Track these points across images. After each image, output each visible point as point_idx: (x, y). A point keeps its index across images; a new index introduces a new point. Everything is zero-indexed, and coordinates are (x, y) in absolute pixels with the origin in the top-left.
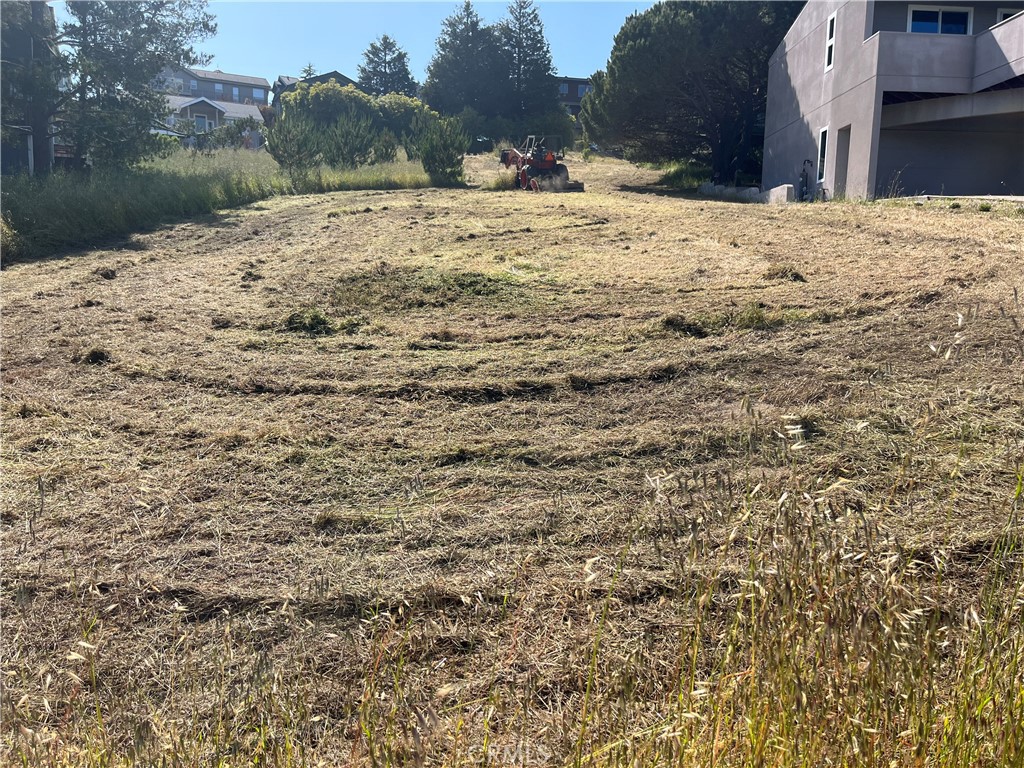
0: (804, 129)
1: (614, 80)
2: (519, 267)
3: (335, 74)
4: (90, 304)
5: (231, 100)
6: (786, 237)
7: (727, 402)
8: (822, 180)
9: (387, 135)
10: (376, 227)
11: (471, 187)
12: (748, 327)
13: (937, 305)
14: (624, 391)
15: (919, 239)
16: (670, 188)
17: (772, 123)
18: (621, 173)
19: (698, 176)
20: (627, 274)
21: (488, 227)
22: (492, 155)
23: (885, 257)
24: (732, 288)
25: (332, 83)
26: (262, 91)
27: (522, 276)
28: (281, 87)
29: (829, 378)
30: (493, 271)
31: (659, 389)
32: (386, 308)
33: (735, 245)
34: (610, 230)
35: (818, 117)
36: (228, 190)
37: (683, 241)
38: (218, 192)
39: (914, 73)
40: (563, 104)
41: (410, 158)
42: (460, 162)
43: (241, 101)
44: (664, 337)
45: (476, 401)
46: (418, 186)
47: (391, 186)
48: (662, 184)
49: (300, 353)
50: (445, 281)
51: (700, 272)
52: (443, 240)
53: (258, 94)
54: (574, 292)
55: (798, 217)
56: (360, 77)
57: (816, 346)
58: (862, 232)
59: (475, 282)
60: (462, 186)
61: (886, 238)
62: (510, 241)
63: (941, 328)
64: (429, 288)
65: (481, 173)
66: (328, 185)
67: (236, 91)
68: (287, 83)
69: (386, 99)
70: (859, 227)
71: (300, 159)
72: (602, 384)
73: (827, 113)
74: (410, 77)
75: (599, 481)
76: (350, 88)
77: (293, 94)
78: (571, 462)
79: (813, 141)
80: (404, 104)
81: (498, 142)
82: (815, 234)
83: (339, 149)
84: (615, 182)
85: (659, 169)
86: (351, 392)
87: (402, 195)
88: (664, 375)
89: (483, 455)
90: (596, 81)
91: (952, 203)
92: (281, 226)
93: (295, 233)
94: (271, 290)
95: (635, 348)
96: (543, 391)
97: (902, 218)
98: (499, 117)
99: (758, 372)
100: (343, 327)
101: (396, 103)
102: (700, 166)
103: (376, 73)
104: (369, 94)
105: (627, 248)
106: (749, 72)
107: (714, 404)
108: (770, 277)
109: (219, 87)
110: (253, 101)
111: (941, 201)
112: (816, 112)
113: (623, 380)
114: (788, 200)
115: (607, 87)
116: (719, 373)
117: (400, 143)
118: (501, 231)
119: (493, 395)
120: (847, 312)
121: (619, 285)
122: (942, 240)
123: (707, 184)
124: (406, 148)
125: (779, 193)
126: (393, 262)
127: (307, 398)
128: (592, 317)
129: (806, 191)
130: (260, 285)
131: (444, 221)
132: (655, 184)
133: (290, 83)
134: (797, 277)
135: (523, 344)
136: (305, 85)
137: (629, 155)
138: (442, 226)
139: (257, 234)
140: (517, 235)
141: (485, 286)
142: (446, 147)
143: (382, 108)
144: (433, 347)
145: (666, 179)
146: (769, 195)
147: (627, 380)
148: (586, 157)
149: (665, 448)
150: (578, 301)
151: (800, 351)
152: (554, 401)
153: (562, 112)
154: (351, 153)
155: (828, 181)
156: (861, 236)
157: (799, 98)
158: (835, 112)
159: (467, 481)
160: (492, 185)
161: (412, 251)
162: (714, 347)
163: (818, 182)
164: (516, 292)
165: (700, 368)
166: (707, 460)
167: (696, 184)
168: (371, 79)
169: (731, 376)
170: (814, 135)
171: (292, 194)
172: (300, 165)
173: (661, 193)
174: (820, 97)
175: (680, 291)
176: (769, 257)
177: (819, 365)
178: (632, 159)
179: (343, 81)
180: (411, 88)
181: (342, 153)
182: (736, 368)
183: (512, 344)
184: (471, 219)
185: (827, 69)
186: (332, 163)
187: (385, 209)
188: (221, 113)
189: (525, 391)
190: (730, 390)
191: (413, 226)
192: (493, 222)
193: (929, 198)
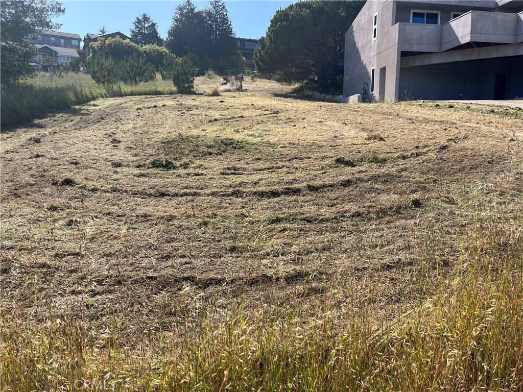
0: (364, 68)
1: (271, 42)
2: (249, 135)
3: (119, 33)
4: (38, 156)
5: (60, 46)
6: (367, 120)
7: (378, 194)
8: (373, 92)
9: (151, 66)
10: (164, 115)
11: (199, 94)
12: (372, 162)
13: (448, 151)
14: (332, 191)
15: (427, 121)
16: (298, 95)
17: (348, 65)
18: (272, 87)
19: (312, 89)
20: (302, 138)
21: (221, 115)
22: (204, 77)
23: (415, 129)
24: (354, 144)
25: (118, 38)
26: (77, 41)
27: (253, 140)
28: (88, 39)
29: (417, 183)
30: (237, 137)
31: (347, 190)
32: (194, 156)
33: (346, 124)
34: (282, 116)
35: (370, 62)
36: (76, 95)
37: (320, 122)
38: (72, 97)
39: (414, 43)
40: (239, 51)
41: (164, 78)
42: (192, 81)
43: (65, 46)
44: (337, 167)
45: (269, 197)
46: (171, 93)
47: (158, 93)
48: (294, 93)
49: (168, 178)
50: (216, 143)
51: (335, 137)
52: (202, 122)
53: (75, 43)
54: (281, 147)
55: (367, 110)
56: (131, 35)
57: (406, 170)
58: (400, 117)
59: (231, 143)
60: (194, 93)
61: (411, 120)
62: (235, 122)
63: (454, 161)
64: (210, 146)
65: (201, 87)
66: (125, 92)
67: (62, 41)
68: (92, 37)
69: (147, 47)
70: (398, 115)
71: (109, 79)
72: (321, 188)
73: (374, 60)
74: (158, 35)
75: (341, 227)
76: (127, 41)
77: (96, 43)
78: (327, 220)
79: (368, 73)
80: (157, 51)
81: (207, 71)
82: (380, 119)
83: (128, 73)
84: (270, 92)
85: (290, 85)
86: (208, 195)
87: (165, 98)
88: (346, 184)
89: (287, 219)
90: (261, 42)
91: (435, 104)
92: (114, 115)
93: (123, 118)
94: (130, 148)
95: (326, 172)
96: (297, 192)
97: (415, 112)
98: (207, 58)
99: (387, 181)
100: (181, 165)
101: (153, 50)
102: (311, 84)
103: (140, 33)
104: (138, 45)
105: (295, 126)
106: (334, 39)
107: (373, 195)
108: (369, 139)
109: (53, 39)
110: (72, 47)
111: (430, 103)
112: (369, 60)
113: (330, 186)
114: (358, 102)
115: (267, 45)
116: (370, 182)
117: (158, 70)
118: (229, 117)
119: (275, 194)
120: (412, 154)
121: (301, 144)
122: (436, 121)
123: (316, 93)
124: (161, 73)
125: (354, 98)
126: (184, 133)
127: (190, 198)
128: (298, 159)
129: (366, 98)
130: (121, 146)
131: (198, 112)
132: (291, 93)
133: (94, 37)
134: (381, 139)
135: (274, 171)
136: (103, 39)
137: (277, 79)
138: (198, 115)
139: (103, 119)
140: (237, 119)
141: (237, 144)
142: (185, 73)
143: (145, 52)
144: (232, 174)
145: (295, 91)
146: (349, 99)
147: (331, 186)
148: (252, 79)
149: (363, 213)
150: (285, 151)
151: (400, 172)
152: (303, 196)
153: (239, 55)
154: (135, 75)
155: (376, 93)
156: (400, 119)
157: (360, 53)
158: (378, 60)
159: (285, 230)
160: (211, 93)
161: (189, 128)
162: (361, 171)
163: (371, 93)
164: (253, 147)
165: (361, 180)
166: (382, 217)
167: (310, 93)
168: (137, 36)
169: (376, 183)
170: (369, 70)
171: (107, 97)
172: (109, 82)
173: (295, 98)
174: (371, 53)
175: (331, 146)
176: (364, 130)
177: (410, 178)
178: (278, 81)
179: (124, 37)
180: (160, 42)
181: (130, 76)
182: (376, 179)
183: (269, 172)
184: (211, 111)
185: (374, 39)
186: (125, 81)
187: (164, 106)
188: (56, 53)
189: (288, 192)
190: (378, 189)
191: (183, 114)
192: (223, 113)
193: (424, 102)
